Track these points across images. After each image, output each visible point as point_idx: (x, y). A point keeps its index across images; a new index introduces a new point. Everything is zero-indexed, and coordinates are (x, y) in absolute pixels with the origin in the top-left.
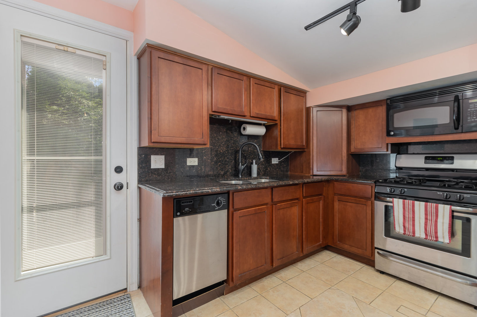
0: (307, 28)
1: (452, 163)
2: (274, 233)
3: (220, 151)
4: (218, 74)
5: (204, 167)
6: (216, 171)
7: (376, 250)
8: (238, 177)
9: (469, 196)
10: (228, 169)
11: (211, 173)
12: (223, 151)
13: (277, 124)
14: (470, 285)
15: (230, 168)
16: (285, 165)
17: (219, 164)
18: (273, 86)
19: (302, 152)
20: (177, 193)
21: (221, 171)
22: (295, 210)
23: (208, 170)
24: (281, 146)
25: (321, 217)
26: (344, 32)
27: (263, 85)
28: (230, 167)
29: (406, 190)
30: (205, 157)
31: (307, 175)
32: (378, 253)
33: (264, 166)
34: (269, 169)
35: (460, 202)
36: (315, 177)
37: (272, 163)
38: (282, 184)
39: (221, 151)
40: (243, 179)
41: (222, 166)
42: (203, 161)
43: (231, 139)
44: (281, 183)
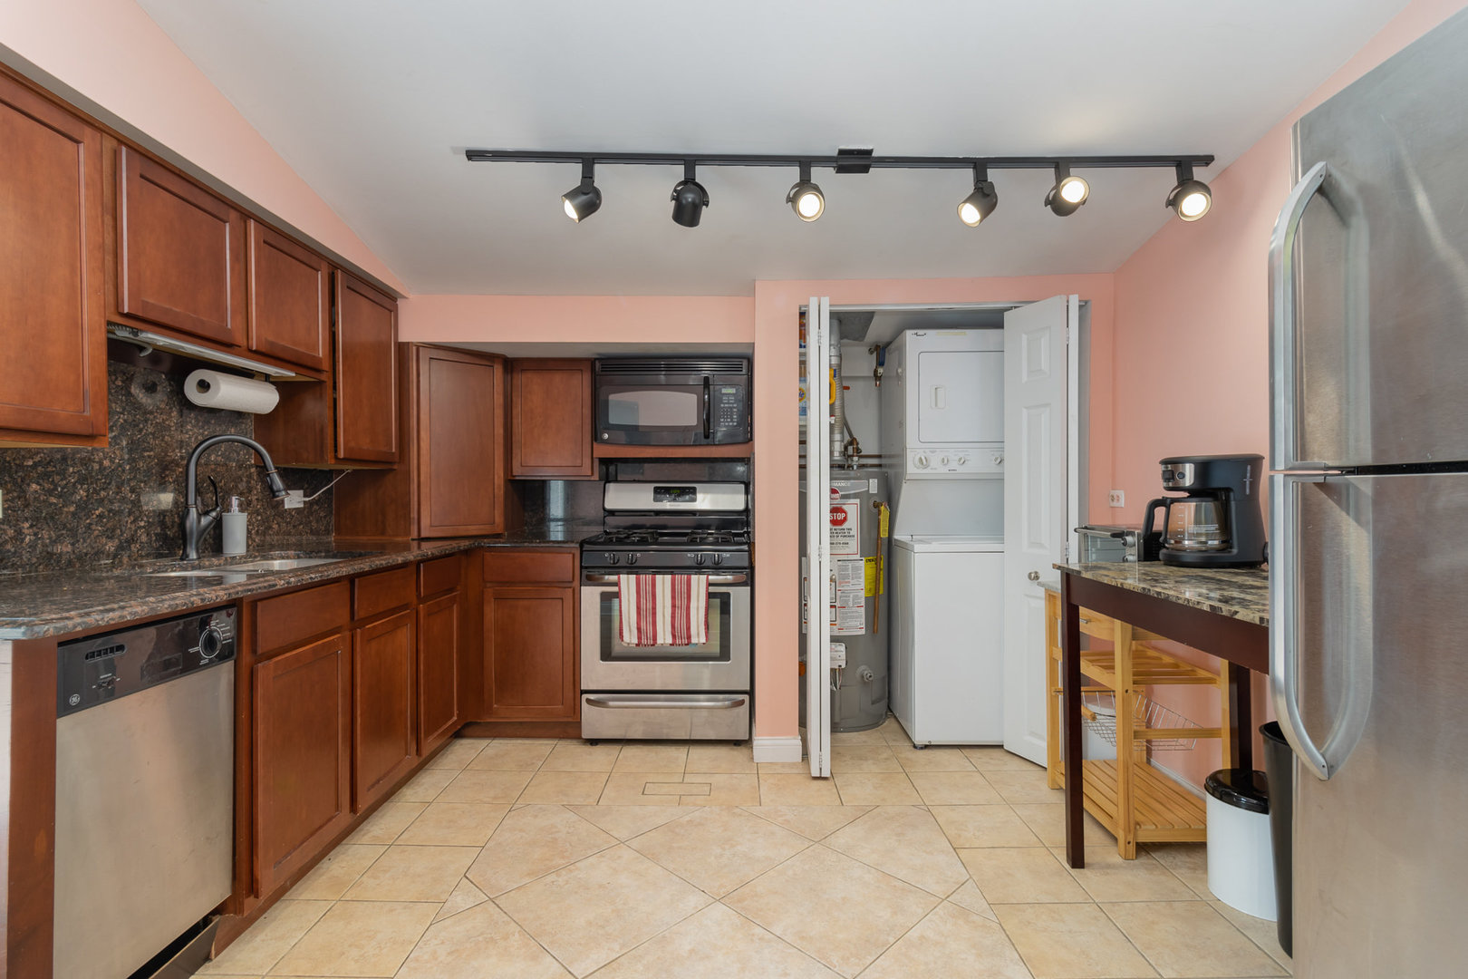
0: (472, 155)
1: (694, 500)
2: (359, 712)
3: (101, 463)
4: (142, 176)
5: (31, 526)
6: (85, 541)
7: (585, 697)
8: (184, 557)
9: (728, 555)
10: (136, 531)
11: (65, 550)
12: (112, 461)
13: (323, 382)
14: (732, 707)
15: (140, 528)
16: (322, 514)
17: (97, 512)
18: (314, 261)
19: (383, 473)
20: (86, 619)
21: (104, 540)
22: (404, 638)
23: (50, 538)
24: (336, 451)
25: (455, 650)
26: (570, 210)
27: (288, 252)
28: (142, 524)
29: (638, 554)
30: (34, 486)
31: (399, 539)
32: (588, 701)
33: (259, 518)
34: (275, 526)
35: (718, 568)
36: (425, 545)
37: (284, 507)
38: (382, 564)
39: (106, 463)
40: (207, 563)
41: (108, 521)
42: (26, 500)
43: (146, 421)
44: (377, 562)
